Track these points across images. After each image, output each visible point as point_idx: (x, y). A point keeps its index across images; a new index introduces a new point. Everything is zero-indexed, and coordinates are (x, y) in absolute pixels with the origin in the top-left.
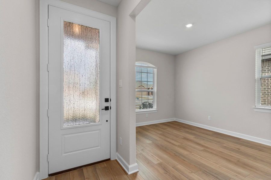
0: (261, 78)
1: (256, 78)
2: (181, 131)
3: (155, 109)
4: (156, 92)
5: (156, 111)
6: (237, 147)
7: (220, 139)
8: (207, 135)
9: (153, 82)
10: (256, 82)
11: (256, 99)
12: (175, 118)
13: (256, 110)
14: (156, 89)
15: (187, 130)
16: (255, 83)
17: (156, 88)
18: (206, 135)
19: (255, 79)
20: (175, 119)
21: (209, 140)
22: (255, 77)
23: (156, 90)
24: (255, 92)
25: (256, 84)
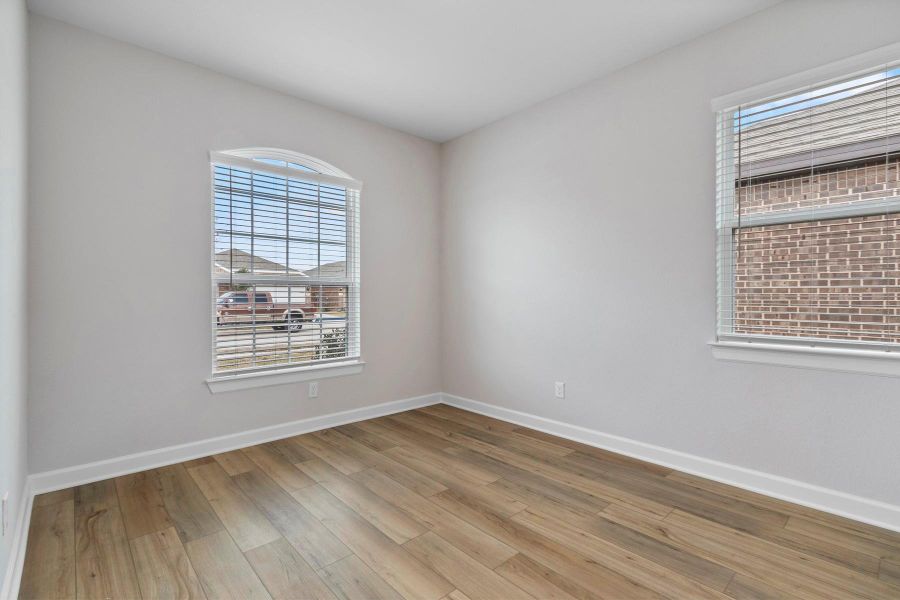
0: (737, 226)
1: (718, 226)
2: (446, 455)
3: (356, 362)
4: (358, 286)
5: (359, 370)
6: (656, 520)
7: (593, 483)
8: (547, 462)
9: (348, 244)
10: (720, 241)
11: (719, 309)
12: (441, 393)
13: (719, 354)
14: (358, 275)
15: (475, 445)
16: (716, 246)
17: (358, 271)
18: (542, 466)
19: (716, 231)
20: (440, 398)
21: (550, 492)
22: (715, 223)
23: (358, 280)
24: (716, 284)
25: (719, 249)
